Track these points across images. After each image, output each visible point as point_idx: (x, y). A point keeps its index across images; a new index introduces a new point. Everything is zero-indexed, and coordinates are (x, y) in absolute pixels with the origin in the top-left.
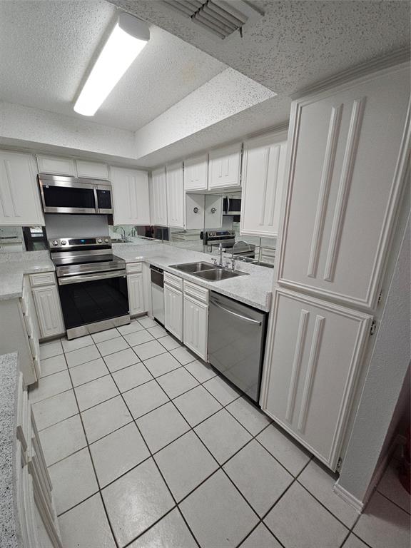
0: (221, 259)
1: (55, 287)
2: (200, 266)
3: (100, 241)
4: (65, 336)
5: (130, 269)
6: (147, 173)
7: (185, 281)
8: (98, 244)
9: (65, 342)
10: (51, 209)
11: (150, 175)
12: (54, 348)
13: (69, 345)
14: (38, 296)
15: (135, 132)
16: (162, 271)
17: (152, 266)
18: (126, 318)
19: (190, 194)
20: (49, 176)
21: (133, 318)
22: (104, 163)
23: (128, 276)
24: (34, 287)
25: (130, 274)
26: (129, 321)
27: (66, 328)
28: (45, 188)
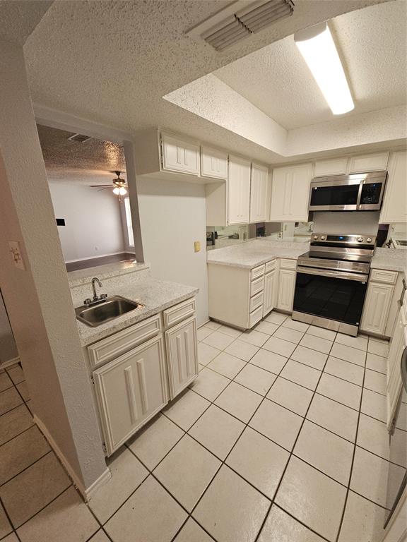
1: (294, 272)
3: (360, 239)
4: (290, 314)
5: (375, 275)
10: (312, 208)
12: (278, 318)
13: (290, 322)
14: (282, 275)
18: (351, 328)
21: (360, 333)
22: (385, 151)
23: (371, 284)
24: (281, 268)
25: (373, 281)
26: (355, 334)
27: (294, 310)
28: (313, 189)
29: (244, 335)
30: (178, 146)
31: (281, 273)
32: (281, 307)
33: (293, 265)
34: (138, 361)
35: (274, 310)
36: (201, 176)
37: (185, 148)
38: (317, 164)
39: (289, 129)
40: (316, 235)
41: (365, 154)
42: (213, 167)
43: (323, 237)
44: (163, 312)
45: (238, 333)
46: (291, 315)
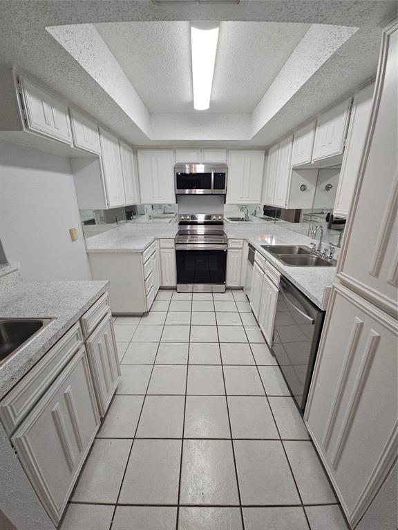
0: (320, 245)
1: (174, 250)
2: (297, 250)
3: (214, 217)
4: (174, 289)
5: (231, 244)
6: (264, 152)
7: (267, 262)
8: (212, 220)
9: (175, 293)
10: (181, 191)
11: (266, 154)
12: (166, 295)
13: (176, 295)
14: (163, 255)
15: (251, 113)
16: (255, 249)
17: (249, 245)
18: (221, 287)
19: (296, 169)
20: (182, 166)
21: (227, 289)
22: (223, 148)
23: (229, 251)
24: (161, 248)
25: (230, 249)
26: (223, 290)
27: (177, 283)
28: (178, 175)
29: (143, 319)
30: (42, 100)
31: (162, 253)
32: (166, 284)
33: (172, 244)
34: (66, 392)
35: (161, 288)
36: (74, 146)
37: (52, 105)
38: (177, 151)
39: (152, 112)
40: (183, 215)
41: (210, 148)
42: (86, 138)
43: (188, 217)
44: (80, 319)
45: (138, 319)
46: (176, 289)
